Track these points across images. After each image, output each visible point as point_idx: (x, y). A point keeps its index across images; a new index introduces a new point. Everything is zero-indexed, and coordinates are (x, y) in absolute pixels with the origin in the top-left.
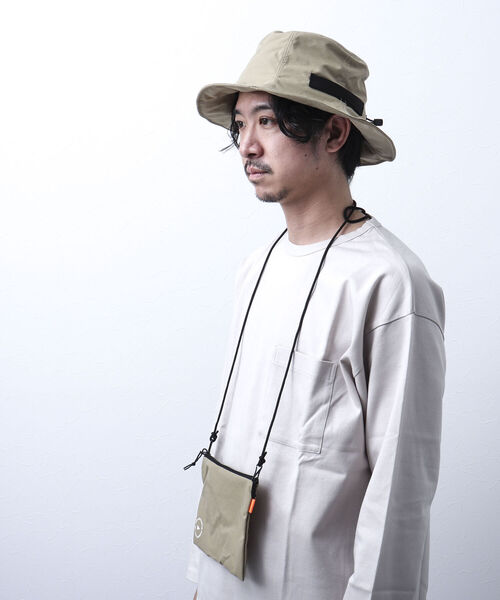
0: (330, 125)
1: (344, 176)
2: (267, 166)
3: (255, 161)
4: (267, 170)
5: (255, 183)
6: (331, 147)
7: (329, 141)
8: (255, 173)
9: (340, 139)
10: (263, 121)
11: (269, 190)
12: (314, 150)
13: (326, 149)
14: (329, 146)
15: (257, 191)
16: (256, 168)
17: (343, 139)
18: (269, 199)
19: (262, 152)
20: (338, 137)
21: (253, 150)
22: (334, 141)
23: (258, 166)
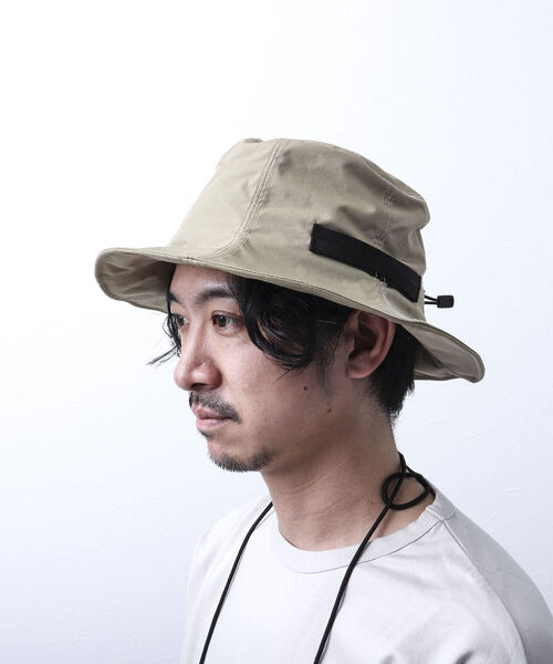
0: (354, 324)
1: (382, 415)
2: (228, 407)
3: (205, 395)
4: (228, 415)
5: (208, 435)
6: (356, 369)
7: (352, 356)
8: (207, 418)
9: (375, 353)
10: (219, 320)
11: (234, 452)
12: (322, 377)
13: (347, 373)
14: (351, 367)
15: (210, 448)
16: (207, 410)
17: (379, 352)
18: (232, 465)
19: (218, 380)
20: (370, 348)
21: (200, 375)
22: (361, 357)
23: (211, 406)
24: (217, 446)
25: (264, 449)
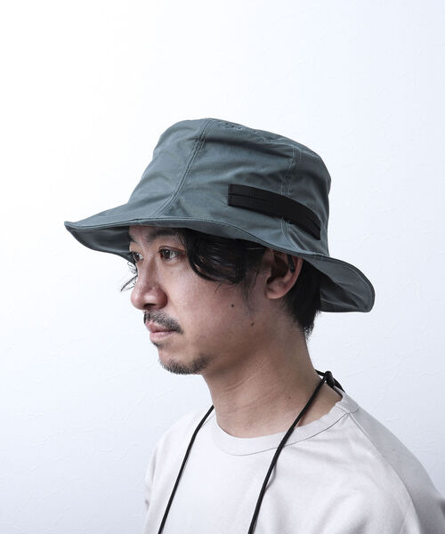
0: (269, 257)
1: (297, 330)
2: (172, 322)
3: (155, 313)
4: (173, 328)
5: (159, 345)
6: (272, 291)
7: (270, 281)
8: (158, 331)
9: (287, 278)
10: (165, 254)
11: (179, 358)
12: (246, 296)
13: (266, 294)
14: (269, 289)
15: (161, 355)
16: (157, 324)
17: (290, 279)
18: (177, 369)
19: (164, 300)
20: (283, 275)
21: (150, 298)
22: (277, 282)
23: (159, 322)
24: (165, 354)
25: (202, 355)
